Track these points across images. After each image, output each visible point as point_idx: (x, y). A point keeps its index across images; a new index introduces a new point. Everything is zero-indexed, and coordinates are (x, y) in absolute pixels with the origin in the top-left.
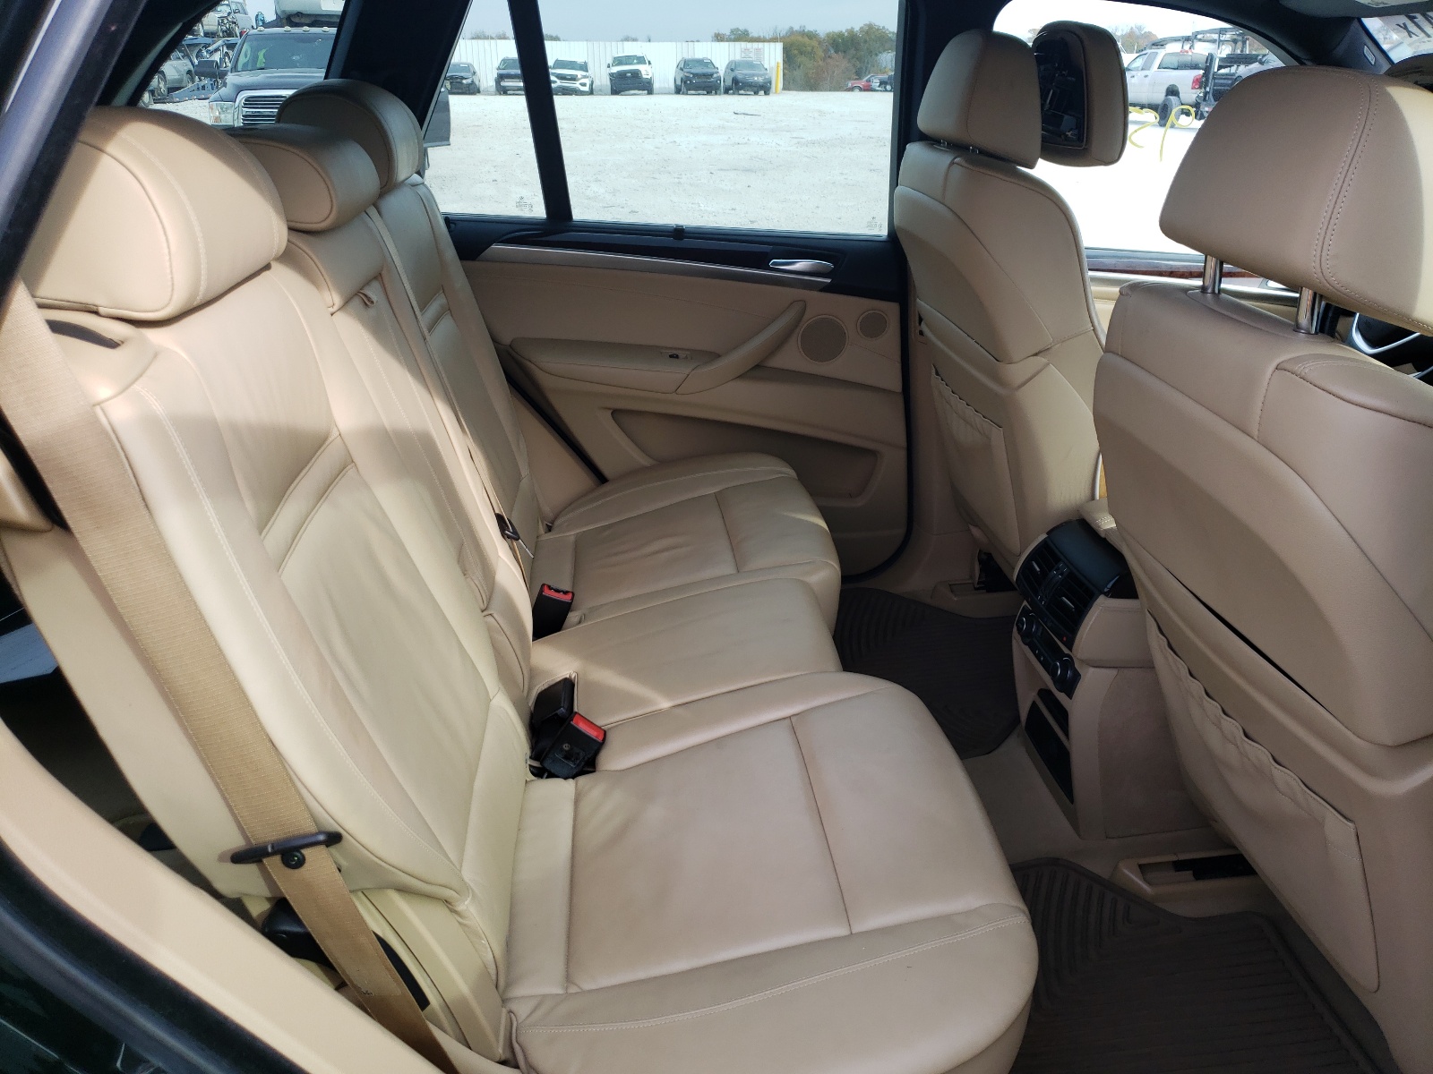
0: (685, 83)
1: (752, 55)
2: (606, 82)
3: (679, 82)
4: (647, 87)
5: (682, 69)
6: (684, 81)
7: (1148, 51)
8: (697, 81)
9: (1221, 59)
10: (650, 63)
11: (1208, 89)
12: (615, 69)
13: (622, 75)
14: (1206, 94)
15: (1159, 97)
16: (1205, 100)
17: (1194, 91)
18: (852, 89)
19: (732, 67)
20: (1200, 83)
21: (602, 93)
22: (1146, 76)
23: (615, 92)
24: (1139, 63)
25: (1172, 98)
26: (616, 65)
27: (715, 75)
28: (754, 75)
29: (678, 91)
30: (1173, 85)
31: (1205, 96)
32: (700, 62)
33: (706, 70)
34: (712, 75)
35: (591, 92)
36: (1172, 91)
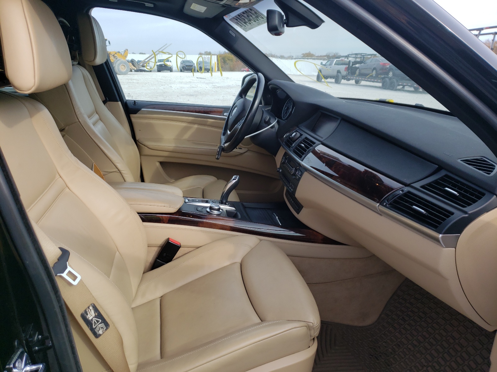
0: (183, 68)
1: (206, 59)
2: (156, 68)
3: (181, 68)
4: (170, 69)
5: (182, 64)
6: (183, 67)
7: (331, 59)
8: (187, 68)
9: (352, 62)
10: (171, 61)
11: (349, 71)
12: (158, 64)
13: (161, 66)
14: (349, 72)
15: (335, 73)
16: (349, 74)
17: (345, 72)
18: (243, 71)
19: (199, 63)
20: (347, 69)
21: (154, 71)
22: (331, 67)
23: (159, 71)
24: (328, 63)
25: (339, 74)
26: (159, 62)
27: (193, 66)
28: (207, 66)
29: (181, 71)
30: (339, 70)
31: (348, 73)
32: (188, 61)
33: (191, 64)
34: (192, 66)
35: (151, 71)
36: (339, 72)
